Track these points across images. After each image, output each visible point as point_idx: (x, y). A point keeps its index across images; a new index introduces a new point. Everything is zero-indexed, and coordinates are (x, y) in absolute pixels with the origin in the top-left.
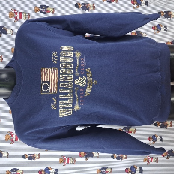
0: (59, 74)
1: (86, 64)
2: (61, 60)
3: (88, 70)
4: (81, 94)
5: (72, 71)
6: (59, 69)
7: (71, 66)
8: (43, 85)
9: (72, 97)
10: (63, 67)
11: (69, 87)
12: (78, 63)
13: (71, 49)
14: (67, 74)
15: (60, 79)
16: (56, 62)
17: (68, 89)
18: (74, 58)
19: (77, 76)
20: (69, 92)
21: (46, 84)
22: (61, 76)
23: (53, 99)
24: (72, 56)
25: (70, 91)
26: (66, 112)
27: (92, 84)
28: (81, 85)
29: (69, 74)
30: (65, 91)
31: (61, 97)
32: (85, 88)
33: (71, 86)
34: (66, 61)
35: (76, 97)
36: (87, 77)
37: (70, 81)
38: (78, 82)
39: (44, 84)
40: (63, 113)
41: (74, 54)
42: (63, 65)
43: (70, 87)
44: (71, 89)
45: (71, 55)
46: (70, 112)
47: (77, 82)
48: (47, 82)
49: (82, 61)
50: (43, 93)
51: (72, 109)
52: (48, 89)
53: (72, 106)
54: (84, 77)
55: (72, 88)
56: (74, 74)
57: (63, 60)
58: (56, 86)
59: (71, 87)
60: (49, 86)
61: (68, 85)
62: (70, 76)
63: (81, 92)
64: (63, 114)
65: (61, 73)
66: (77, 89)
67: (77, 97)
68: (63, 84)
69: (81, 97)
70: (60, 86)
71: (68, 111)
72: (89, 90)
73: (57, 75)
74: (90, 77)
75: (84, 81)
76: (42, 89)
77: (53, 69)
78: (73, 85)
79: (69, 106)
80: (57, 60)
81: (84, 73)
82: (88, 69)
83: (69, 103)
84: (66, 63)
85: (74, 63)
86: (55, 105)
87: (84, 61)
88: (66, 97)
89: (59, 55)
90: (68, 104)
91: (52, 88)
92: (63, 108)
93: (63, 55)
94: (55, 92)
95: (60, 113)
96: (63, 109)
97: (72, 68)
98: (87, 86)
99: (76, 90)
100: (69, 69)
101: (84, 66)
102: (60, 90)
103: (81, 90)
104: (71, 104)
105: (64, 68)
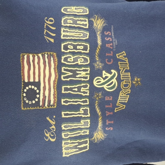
0: (59, 65)
1: (116, 43)
2: (64, 36)
3: (121, 56)
4: (106, 106)
5: (88, 58)
6: (60, 55)
7: (85, 48)
8: (25, 90)
9: (89, 116)
10: (68, 51)
11: (82, 94)
12: (99, 42)
13: (83, 12)
14: (77, 65)
15: (62, 76)
16: (52, 40)
17: (81, 97)
18: (91, 29)
19: (99, 70)
20: (82, 104)
21: (33, 87)
22: (65, 70)
23: (48, 121)
24: (87, 27)
25: (83, 102)
26: (75, 147)
27: (130, 85)
28: (108, 88)
29: (81, 66)
30: (73, 102)
31: (65, 115)
32: (116, 94)
33: (85, 90)
34: (73, 36)
35: (98, 114)
36: (118, 71)
37: (83, 79)
38: (100, 82)
39: (27, 88)
40: (71, 148)
41: (91, 23)
42: (69, 47)
43: (84, 92)
44: (86, 97)
45: (83, 25)
46: (85, 145)
47: (98, 82)
48: (34, 83)
49: (108, 36)
50: (26, 109)
51: (88, 139)
52: (37, 100)
53: (88, 133)
54: (112, 71)
55: (88, 94)
56: (91, 65)
57: (67, 36)
58: (54, 92)
59: (86, 93)
60: (38, 91)
61: (79, 88)
62: (84, 70)
63: (108, 102)
64: (70, 151)
65: (65, 64)
66: (98, 96)
67: (100, 114)
68: (69, 87)
69: (108, 113)
70: (63, 92)
71: (80, 144)
72: (123, 98)
73: (54, 69)
74: (126, 71)
75: (114, 80)
76: (23, 100)
77: (46, 56)
78: (90, 89)
79: (83, 134)
80: (54, 35)
81: (112, 61)
82: (122, 54)
83: (83, 127)
84: (75, 40)
85: (92, 40)
86: (52, 133)
87: (111, 36)
88: (75, 114)
89: (58, 25)
90: (81, 129)
91: (45, 97)
92: (71, 138)
93: (68, 25)
94: (52, 106)
95: (63, 148)
96: (69, 141)
97: (88, 52)
98: (119, 89)
99: (96, 100)
100: (80, 53)
101: (113, 46)
102: (63, 100)
103: (106, 99)
104: (87, 128)
105: (70, 52)
